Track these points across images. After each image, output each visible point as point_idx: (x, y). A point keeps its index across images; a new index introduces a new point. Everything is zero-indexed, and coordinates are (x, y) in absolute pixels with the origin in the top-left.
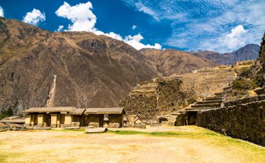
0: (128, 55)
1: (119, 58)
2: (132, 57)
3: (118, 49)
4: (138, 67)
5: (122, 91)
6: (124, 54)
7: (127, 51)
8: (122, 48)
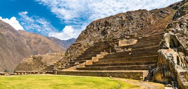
0: (11, 33)
1: (5, 33)
2: (13, 34)
3: (5, 28)
4: (16, 41)
5: (5, 54)
6: (9, 31)
7: (11, 30)
8: (8, 28)
